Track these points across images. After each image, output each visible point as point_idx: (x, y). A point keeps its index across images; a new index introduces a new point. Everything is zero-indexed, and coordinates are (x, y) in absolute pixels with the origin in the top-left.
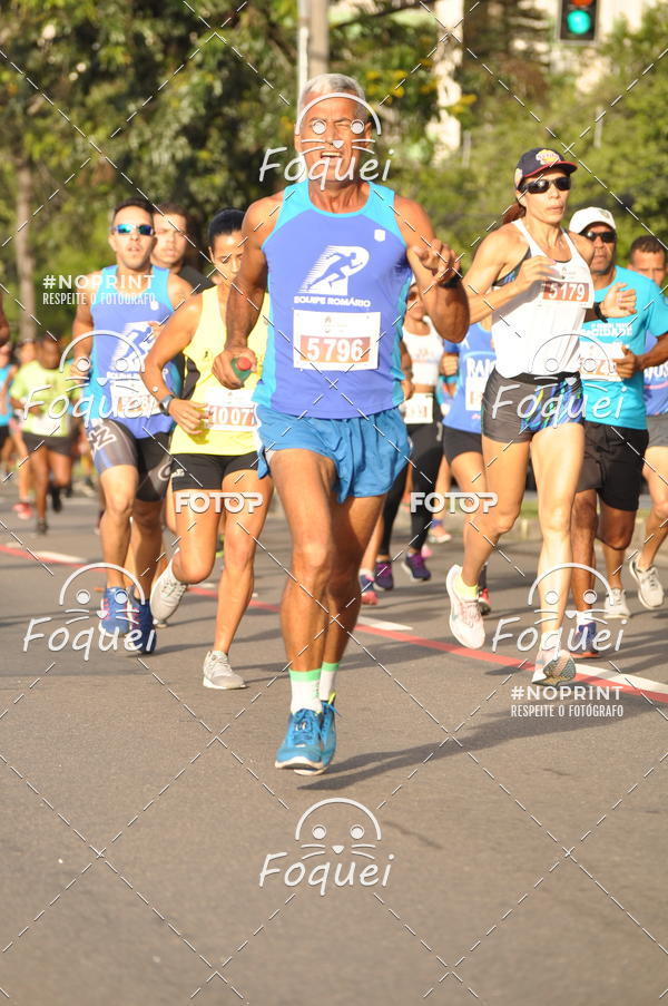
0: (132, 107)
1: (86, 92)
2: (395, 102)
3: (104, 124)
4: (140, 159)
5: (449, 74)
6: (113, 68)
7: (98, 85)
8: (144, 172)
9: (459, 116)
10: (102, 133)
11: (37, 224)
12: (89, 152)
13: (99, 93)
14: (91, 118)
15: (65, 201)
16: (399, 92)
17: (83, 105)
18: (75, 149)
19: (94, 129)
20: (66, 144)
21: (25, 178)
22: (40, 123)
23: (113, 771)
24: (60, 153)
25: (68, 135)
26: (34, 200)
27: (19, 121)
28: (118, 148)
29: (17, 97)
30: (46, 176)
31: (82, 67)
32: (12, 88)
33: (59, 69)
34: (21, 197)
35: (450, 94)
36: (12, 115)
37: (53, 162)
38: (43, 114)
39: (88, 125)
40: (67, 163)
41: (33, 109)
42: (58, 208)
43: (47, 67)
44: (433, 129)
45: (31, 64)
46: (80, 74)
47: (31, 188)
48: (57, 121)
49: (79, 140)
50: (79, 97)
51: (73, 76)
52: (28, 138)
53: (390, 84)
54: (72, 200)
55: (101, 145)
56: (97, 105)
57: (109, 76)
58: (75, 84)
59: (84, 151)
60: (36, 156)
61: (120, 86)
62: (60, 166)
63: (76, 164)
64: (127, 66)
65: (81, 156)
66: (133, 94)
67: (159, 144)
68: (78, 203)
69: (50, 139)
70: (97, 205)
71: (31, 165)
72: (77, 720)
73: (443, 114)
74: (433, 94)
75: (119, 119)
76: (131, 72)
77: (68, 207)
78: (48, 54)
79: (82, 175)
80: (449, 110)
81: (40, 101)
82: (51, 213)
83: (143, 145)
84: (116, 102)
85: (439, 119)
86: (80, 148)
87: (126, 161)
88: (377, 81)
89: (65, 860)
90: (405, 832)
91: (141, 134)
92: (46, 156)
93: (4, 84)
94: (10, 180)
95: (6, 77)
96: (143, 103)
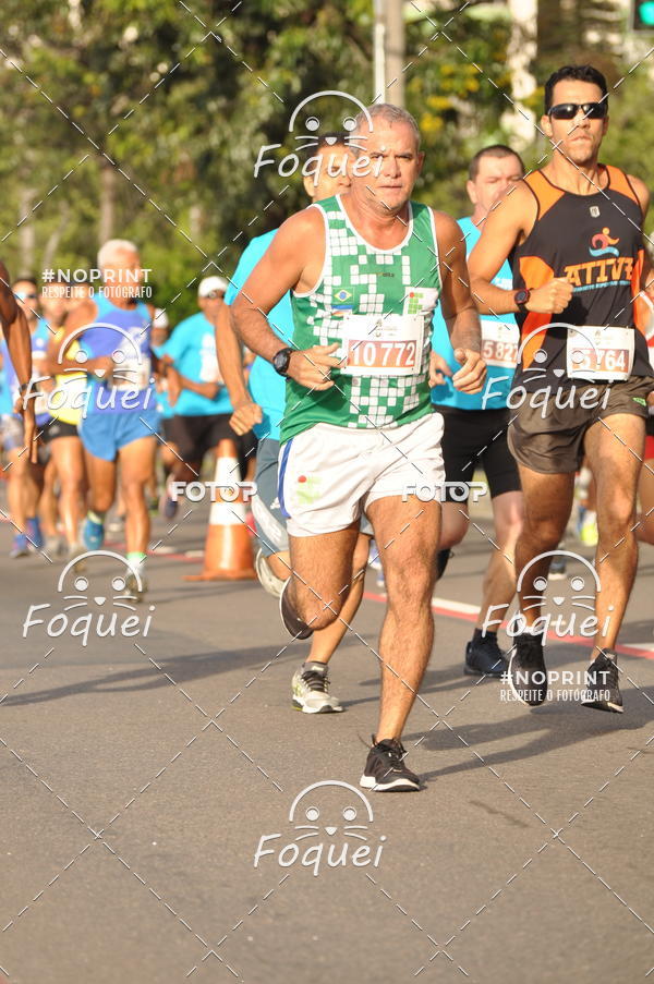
0: (213, 106)
1: (168, 92)
2: (470, 96)
3: (185, 123)
4: (219, 156)
5: (525, 67)
6: (193, 68)
7: (178, 85)
8: (224, 169)
9: (534, 108)
10: (183, 132)
11: (121, 222)
12: (171, 151)
13: (180, 93)
14: (173, 117)
16: (473, 85)
17: (164, 104)
18: (157, 148)
19: (175, 128)
20: (148, 143)
21: (109, 177)
22: (122, 122)
23: (204, 754)
24: (142, 152)
25: (151, 135)
26: (119, 199)
27: (103, 121)
28: (199, 146)
29: (100, 98)
31: (163, 67)
32: (95, 90)
33: (140, 70)
34: (105, 196)
35: (524, 86)
36: (95, 116)
37: (136, 161)
38: (126, 114)
39: (170, 124)
40: (149, 162)
41: (116, 109)
42: (141, 206)
43: (129, 69)
44: (507, 121)
45: (114, 66)
46: (162, 76)
47: (115, 187)
48: (139, 121)
49: (161, 139)
50: (160, 97)
51: (154, 77)
52: (112, 139)
53: (465, 78)
54: (156, 197)
55: (183, 143)
56: (178, 104)
57: (190, 76)
58: (157, 84)
59: (167, 149)
60: (120, 156)
61: (200, 85)
62: (142, 166)
63: (159, 164)
64: (207, 65)
65: (163, 155)
66: (212, 93)
67: (239, 141)
68: (161, 201)
69: (133, 139)
70: (179, 202)
71: (115, 165)
72: (168, 706)
73: (518, 107)
74: (508, 88)
75: (201, 119)
76: (212, 73)
77: (151, 205)
78: (130, 55)
79: (164, 173)
80: (524, 102)
81: (122, 102)
82: (134, 211)
83: (224, 143)
84: (197, 101)
85: (513, 110)
86: (162, 146)
87: (208, 158)
88: (452, 76)
89: (159, 843)
90: (491, 811)
91: (221, 132)
92: (129, 155)
93: (87, 86)
94: (94, 179)
95: (89, 78)
96: (222, 102)
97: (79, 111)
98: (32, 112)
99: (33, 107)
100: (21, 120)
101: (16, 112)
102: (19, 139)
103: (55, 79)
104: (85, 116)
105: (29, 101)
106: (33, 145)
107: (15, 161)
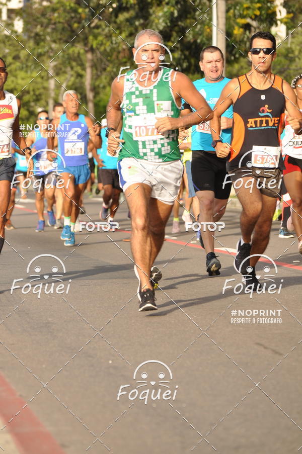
0: (137, 23)
1: (116, 16)
2: (256, 18)
3: (124, 31)
5: (281, 5)
6: (128, 5)
7: (122, 14)
9: (286, 23)
10: (124, 35)
11: (95, 77)
12: (118, 44)
13: (122, 17)
14: (119, 28)
15: (108, 66)
16: (258, 13)
17: (115, 22)
18: (112, 43)
19: (120, 33)
20: (108, 40)
21: (89, 56)
22: (96, 31)
23: (133, 321)
24: (105, 44)
25: (109, 36)
26: (94, 66)
27: (87, 31)
29: (86, 20)
30: (99, 55)
31: (114, 5)
32: (83, 16)
33: (104, 6)
34: (88, 65)
35: (282, 13)
36: (84, 27)
37: (102, 48)
38: (97, 27)
39: (117, 32)
40: (108, 49)
41: (93, 25)
42: (105, 69)
43: (99, 5)
44: (274, 30)
45: (92, 4)
46: (113, 8)
47: (92, 60)
48: (103, 30)
49: (114, 38)
50: (113, 19)
51: (111, 10)
52: (91, 38)
53: (254, 10)
54: (111, 65)
56: (121, 22)
57: (126, 9)
58: (111, 13)
59: (116, 43)
60: (94, 46)
61: (132, 13)
62: (105, 50)
63: (113, 49)
64: (135, 5)
65: (115, 46)
66: (137, 17)
68: (113, 67)
69: (100, 38)
71: (92, 50)
72: (116, 299)
73: (279, 22)
74: (274, 13)
75: (132, 29)
76: (137, 7)
77: (109, 69)
79: (115, 54)
80: (281, 21)
81: (95, 22)
82: (101, 72)
84: (130, 21)
85: (277, 25)
86: (114, 42)
88: (248, 8)
89: (112, 361)
90: (265, 348)
92: (99, 46)
93: (80, 14)
94: (83, 57)
95: (80, 10)
96: (142, 21)
97: (76, 25)
98: (53, 26)
99: (55, 24)
100: (49, 30)
101: (47, 26)
102: (48, 38)
103: (65, 11)
104: (78, 27)
105: (53, 22)
106: (55, 42)
107: (47, 48)
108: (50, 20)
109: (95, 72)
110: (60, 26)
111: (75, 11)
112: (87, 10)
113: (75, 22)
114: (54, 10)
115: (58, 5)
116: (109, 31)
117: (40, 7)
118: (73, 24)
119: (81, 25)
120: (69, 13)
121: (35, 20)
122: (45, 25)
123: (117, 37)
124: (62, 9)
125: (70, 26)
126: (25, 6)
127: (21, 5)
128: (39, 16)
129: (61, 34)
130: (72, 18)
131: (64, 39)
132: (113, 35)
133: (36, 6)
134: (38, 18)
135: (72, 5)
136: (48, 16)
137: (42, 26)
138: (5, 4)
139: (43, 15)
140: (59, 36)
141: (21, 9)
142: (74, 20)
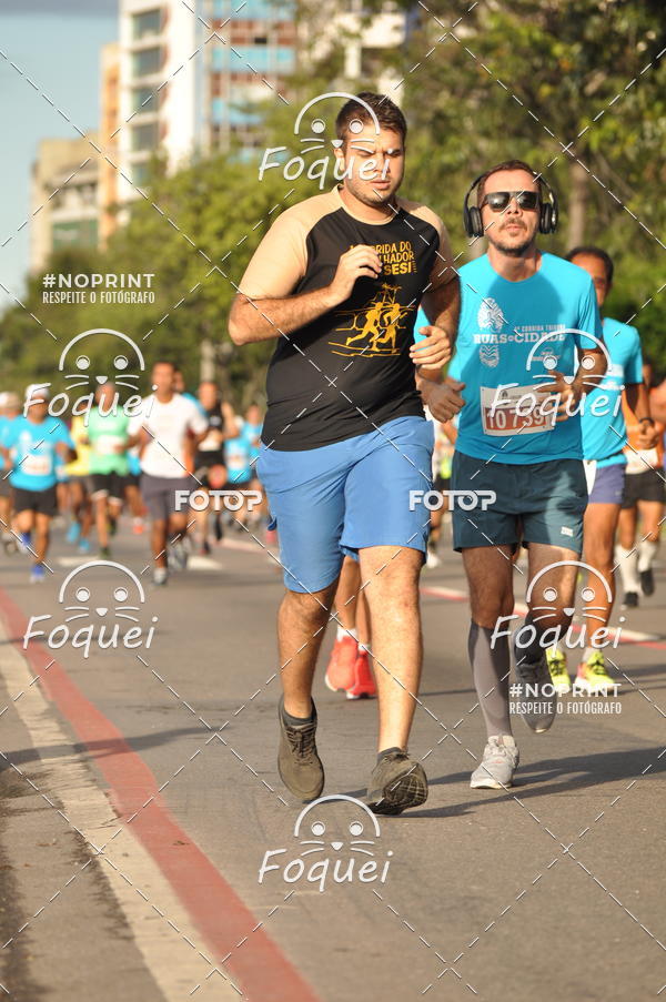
108: (476, 76)
109: (593, 214)
110: (501, 92)
111: (544, 51)
112: (577, 48)
113: (544, 81)
114: (487, 49)
115: (498, 37)
116: (636, 104)
117: (449, 42)
118: (539, 87)
119: (559, 91)
120: (526, 56)
121: (435, 77)
122: (461, 89)
123: (655, 120)
124: (508, 45)
125: (530, 93)
126: (407, 40)
127: (397, 38)
128: (446, 64)
129: (504, 113)
130: (535, 70)
131: (513, 125)
132: (647, 114)
133: (439, 38)
134: (443, 71)
135: (537, 35)
136: (469, 66)
137: (453, 92)
138: (357, 36)
139: (459, 61)
140: (499, 120)
141: (399, 48)
142: (542, 75)
